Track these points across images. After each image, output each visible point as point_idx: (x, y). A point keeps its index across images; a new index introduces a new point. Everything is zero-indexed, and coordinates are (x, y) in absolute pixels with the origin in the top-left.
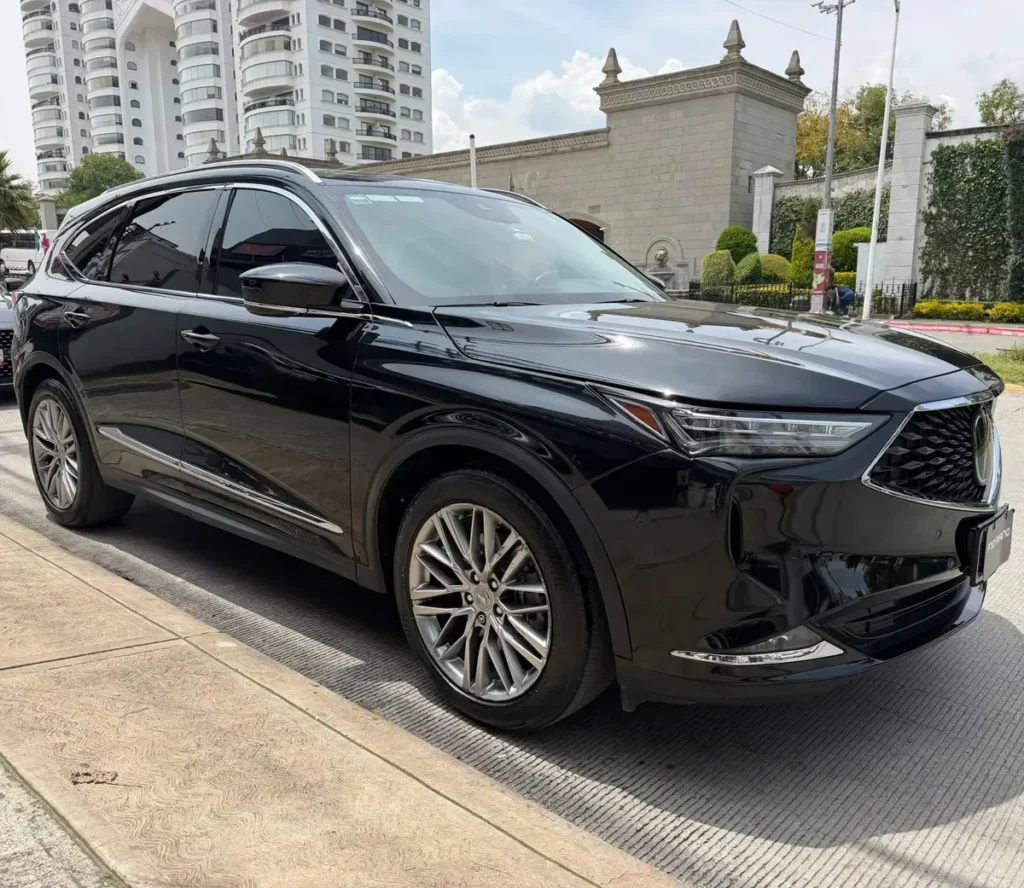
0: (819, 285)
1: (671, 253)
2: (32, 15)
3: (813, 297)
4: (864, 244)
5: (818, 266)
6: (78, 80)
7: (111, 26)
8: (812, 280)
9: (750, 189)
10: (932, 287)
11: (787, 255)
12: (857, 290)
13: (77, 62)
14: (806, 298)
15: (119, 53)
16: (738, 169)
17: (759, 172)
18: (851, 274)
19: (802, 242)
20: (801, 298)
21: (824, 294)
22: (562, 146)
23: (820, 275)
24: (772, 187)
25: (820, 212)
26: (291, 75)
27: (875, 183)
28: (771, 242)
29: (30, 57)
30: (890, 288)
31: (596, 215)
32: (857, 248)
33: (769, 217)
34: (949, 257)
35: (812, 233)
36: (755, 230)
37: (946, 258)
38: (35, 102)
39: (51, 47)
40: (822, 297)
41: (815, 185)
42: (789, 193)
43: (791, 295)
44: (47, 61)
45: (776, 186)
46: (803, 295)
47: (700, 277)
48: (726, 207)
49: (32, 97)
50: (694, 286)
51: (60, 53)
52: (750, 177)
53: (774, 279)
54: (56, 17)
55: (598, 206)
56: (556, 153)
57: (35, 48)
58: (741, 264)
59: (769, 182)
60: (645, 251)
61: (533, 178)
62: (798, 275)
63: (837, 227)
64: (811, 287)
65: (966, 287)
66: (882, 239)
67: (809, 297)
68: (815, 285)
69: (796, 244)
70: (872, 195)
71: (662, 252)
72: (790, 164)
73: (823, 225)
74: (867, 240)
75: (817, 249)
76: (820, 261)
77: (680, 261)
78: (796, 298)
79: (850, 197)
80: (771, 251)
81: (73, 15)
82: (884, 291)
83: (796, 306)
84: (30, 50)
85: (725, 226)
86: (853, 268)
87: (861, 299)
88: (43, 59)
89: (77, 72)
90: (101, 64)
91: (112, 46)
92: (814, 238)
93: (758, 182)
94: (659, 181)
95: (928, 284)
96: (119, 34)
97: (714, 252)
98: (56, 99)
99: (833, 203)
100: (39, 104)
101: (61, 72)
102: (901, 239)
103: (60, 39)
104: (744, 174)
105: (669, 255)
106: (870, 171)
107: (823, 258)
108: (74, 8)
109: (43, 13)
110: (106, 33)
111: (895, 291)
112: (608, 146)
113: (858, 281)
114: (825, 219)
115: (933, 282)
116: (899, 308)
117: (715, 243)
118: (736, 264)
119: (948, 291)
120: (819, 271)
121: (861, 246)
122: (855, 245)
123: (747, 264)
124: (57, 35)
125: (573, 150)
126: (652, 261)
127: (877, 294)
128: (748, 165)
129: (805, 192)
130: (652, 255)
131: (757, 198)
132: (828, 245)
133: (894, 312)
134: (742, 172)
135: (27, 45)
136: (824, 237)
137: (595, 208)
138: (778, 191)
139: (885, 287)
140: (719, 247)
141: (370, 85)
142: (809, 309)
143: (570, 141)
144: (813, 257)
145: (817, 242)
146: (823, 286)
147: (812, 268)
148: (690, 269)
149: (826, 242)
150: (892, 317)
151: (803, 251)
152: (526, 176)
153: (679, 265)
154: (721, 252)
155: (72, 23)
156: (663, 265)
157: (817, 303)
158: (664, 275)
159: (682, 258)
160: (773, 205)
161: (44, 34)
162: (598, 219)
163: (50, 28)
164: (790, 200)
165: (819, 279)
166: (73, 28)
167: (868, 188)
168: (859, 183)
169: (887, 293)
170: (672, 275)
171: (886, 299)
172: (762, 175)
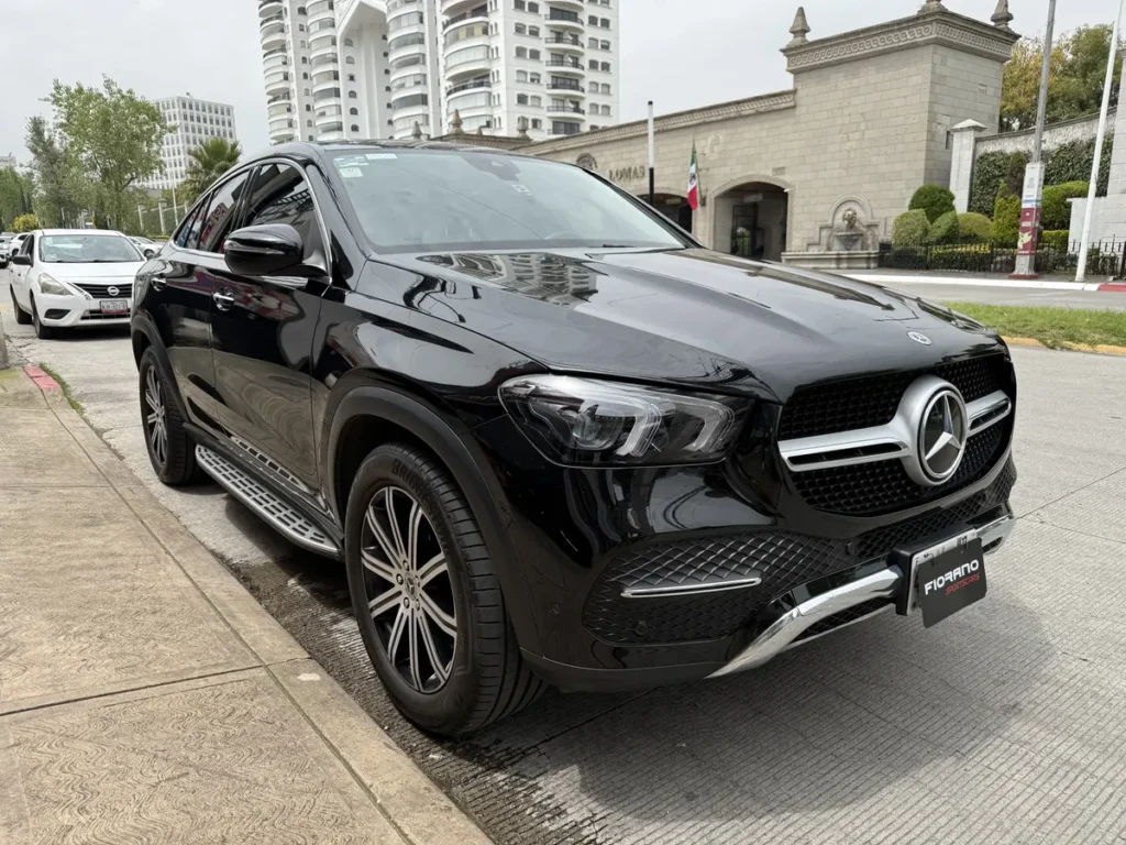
0: (1024, 245)
1: (860, 214)
2: (267, 20)
3: (1018, 257)
4: (1080, 199)
5: (1025, 224)
6: (305, 76)
7: (333, 25)
8: (1017, 240)
9: (948, 145)
11: (989, 213)
12: (1070, 249)
13: (304, 59)
14: (1009, 258)
15: (338, 48)
16: (934, 124)
17: (959, 126)
18: (1063, 232)
19: (1006, 199)
20: (1004, 258)
21: (1031, 254)
22: (747, 109)
23: (1027, 234)
24: (972, 142)
25: (1028, 167)
26: (488, 59)
27: (1094, 132)
28: (970, 199)
29: (267, 58)
30: (1110, 246)
31: (781, 177)
32: (1069, 206)
33: (969, 172)
35: (1019, 189)
36: (952, 188)
38: (270, 97)
39: (283, 49)
40: (1028, 257)
41: (1023, 138)
42: (991, 148)
43: (991, 257)
44: (280, 61)
45: (977, 140)
46: (1007, 255)
47: (891, 238)
48: (921, 165)
50: (885, 246)
51: (290, 53)
52: (948, 132)
53: (971, 238)
54: (287, 21)
55: (783, 168)
56: (740, 116)
57: (272, 49)
58: (936, 223)
59: (969, 139)
60: (832, 211)
61: (716, 142)
62: (1002, 234)
63: (1046, 181)
64: (1016, 247)
66: (1101, 192)
67: (1014, 258)
68: (1020, 245)
69: (999, 201)
70: (1091, 144)
71: (850, 213)
72: (994, 117)
73: (1032, 179)
74: (1083, 194)
75: (1024, 206)
76: (1027, 219)
77: (870, 221)
78: (998, 259)
79: (1063, 149)
80: (970, 208)
81: (302, 17)
82: (1103, 249)
83: (998, 266)
84: (266, 51)
85: (919, 183)
86: (1065, 225)
87: (1075, 259)
88: (277, 59)
89: (305, 68)
90: (323, 60)
91: (334, 43)
92: (1020, 194)
93: (956, 137)
94: (849, 141)
96: (339, 32)
97: (906, 210)
98: (287, 94)
99: (1044, 156)
100: (274, 100)
101: (292, 70)
103: (291, 40)
104: (942, 131)
105: (858, 216)
106: (1088, 119)
107: (1031, 216)
108: (302, 11)
109: (277, 18)
110: (328, 32)
111: (1116, 247)
112: (794, 107)
113: (1070, 240)
114: (1033, 173)
116: (1119, 268)
117: (908, 202)
118: (932, 222)
120: (1025, 230)
121: (1076, 202)
122: (1069, 200)
123: (944, 222)
124: (289, 37)
125: (759, 113)
126: (840, 221)
127: (1094, 254)
128: (946, 120)
129: (1010, 146)
130: (840, 215)
131: (955, 155)
132: (1037, 201)
133: (1113, 273)
134: (940, 127)
135: (264, 47)
136: (1032, 190)
137: (780, 170)
138: (979, 146)
139: (1103, 246)
140: (914, 204)
141: (561, 63)
142: (1013, 270)
143: (756, 105)
144: (1020, 214)
145: (1024, 198)
146: (1029, 246)
147: (1018, 226)
148: (881, 228)
149: (1035, 198)
150: (1111, 278)
151: (1006, 209)
152: (710, 140)
153: (869, 226)
154: (915, 211)
155: (301, 25)
156: (851, 226)
157: (1023, 264)
158: (852, 235)
159: (873, 217)
160: (973, 161)
161: (277, 37)
162: (785, 180)
163: (282, 31)
164: (993, 154)
165: (1025, 238)
166: (302, 30)
167: (1086, 139)
168: (1074, 133)
169: (1106, 252)
170: (862, 235)
171: (1104, 258)
172: (962, 130)
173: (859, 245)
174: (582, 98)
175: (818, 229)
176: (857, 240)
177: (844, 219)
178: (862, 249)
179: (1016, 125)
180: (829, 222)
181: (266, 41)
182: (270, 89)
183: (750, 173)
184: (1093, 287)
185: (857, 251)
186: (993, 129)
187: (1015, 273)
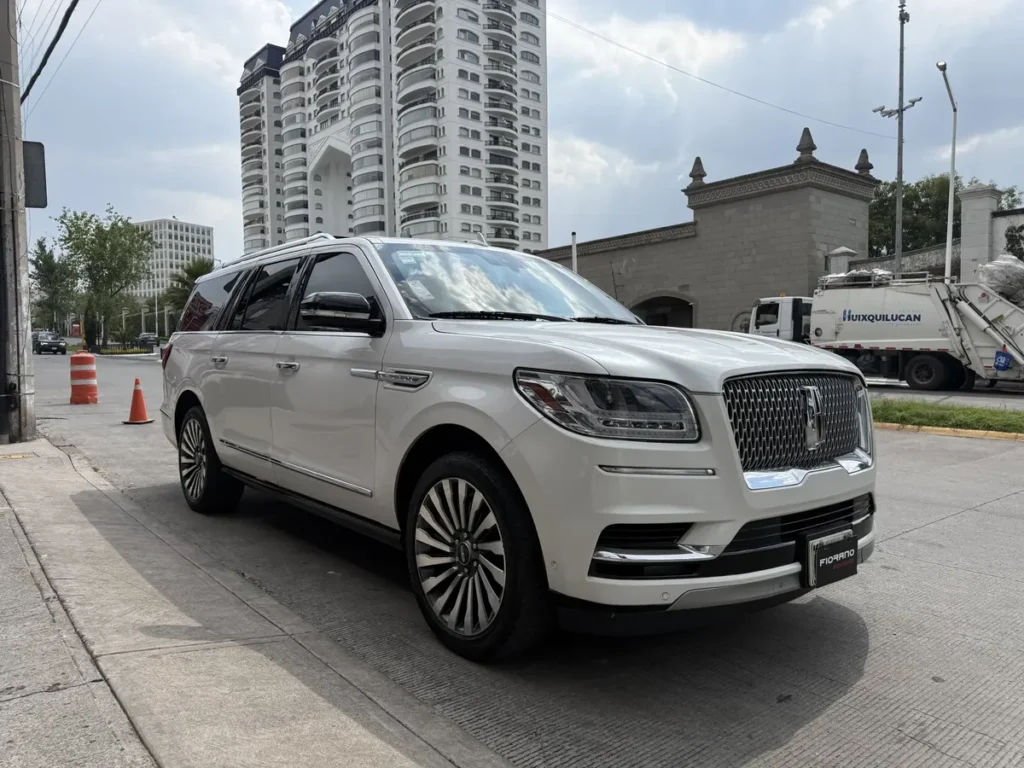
2: (248, 159)
6: (278, 204)
7: (304, 164)
9: (828, 268)
13: (278, 191)
15: (309, 183)
16: (814, 251)
17: (834, 252)
22: (656, 238)
24: (846, 265)
26: (437, 193)
29: (245, 189)
31: (686, 293)
38: (247, 221)
39: (260, 182)
41: (888, 262)
44: (257, 192)
45: (850, 264)
48: (804, 283)
49: (245, 218)
51: (267, 185)
52: (826, 257)
54: (266, 159)
55: (688, 286)
56: (651, 242)
57: (248, 182)
59: (845, 261)
60: (731, 321)
61: (630, 263)
71: (746, 322)
72: (864, 245)
81: (278, 157)
84: (246, 184)
88: (255, 188)
89: (278, 198)
90: (295, 191)
91: (304, 178)
93: (833, 261)
94: (743, 263)
96: (310, 169)
98: (261, 219)
100: (250, 223)
101: (267, 199)
103: (268, 175)
104: (820, 255)
106: (939, 248)
108: (279, 152)
109: (257, 157)
110: (301, 169)
112: (694, 236)
124: (266, 172)
125: (665, 241)
128: (824, 247)
130: (738, 325)
134: (819, 252)
135: (244, 180)
137: (685, 287)
141: (499, 199)
143: (663, 234)
152: (625, 263)
155: (277, 163)
161: (256, 172)
162: (691, 295)
163: (261, 167)
166: (278, 167)
167: (939, 263)
172: (837, 255)
174: (517, 227)
177: (742, 327)
179: (884, 251)
181: (248, 175)
182: (249, 213)
183: (660, 289)
186: (864, 255)
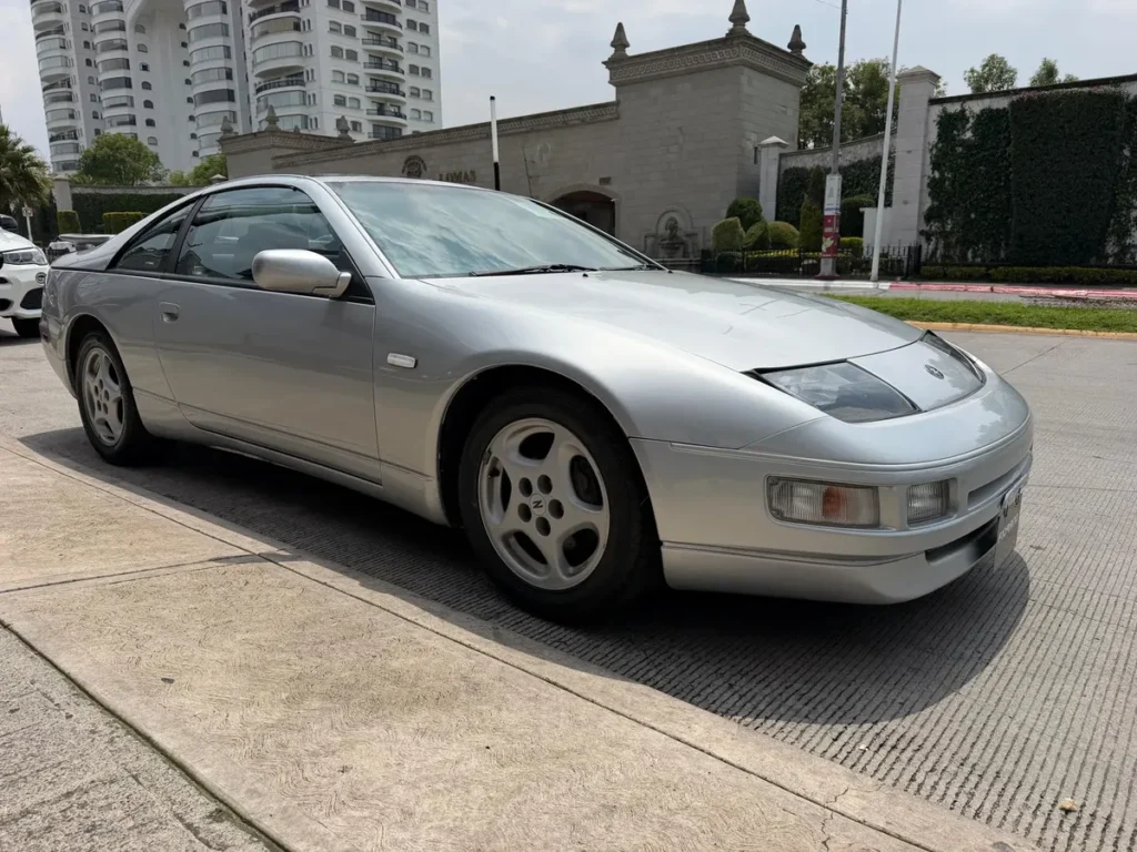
0: (828, 249)
1: (681, 224)
3: (823, 261)
4: (872, 209)
5: (827, 230)
6: (89, 62)
7: (120, 9)
8: (821, 245)
9: (756, 162)
10: (936, 249)
11: (795, 223)
12: (865, 253)
13: (87, 44)
14: (815, 261)
15: (129, 35)
16: (744, 140)
17: (765, 142)
18: (858, 239)
19: (810, 209)
20: (811, 261)
21: (834, 257)
22: (572, 120)
23: (829, 239)
24: (777, 157)
25: (828, 177)
26: (301, 55)
27: (879, 150)
28: (777, 209)
29: (41, 39)
30: (897, 251)
31: (607, 187)
32: (862, 215)
33: (775, 186)
34: (952, 219)
35: (821, 199)
36: (761, 201)
37: (949, 222)
38: (46, 84)
39: (60, 30)
40: (831, 260)
41: (818, 155)
42: (794, 163)
43: (800, 259)
44: (57, 43)
45: (782, 156)
46: (813, 258)
47: (711, 245)
48: (733, 178)
49: (42, 80)
50: (705, 253)
51: (69, 36)
52: (756, 148)
53: (781, 244)
55: (609, 179)
56: (566, 125)
57: (43, 32)
58: (750, 231)
59: (776, 152)
60: (656, 220)
61: (544, 149)
62: (807, 241)
63: (843, 193)
64: (821, 251)
65: (968, 249)
66: (888, 204)
67: (819, 260)
68: (824, 248)
69: (804, 211)
70: (879, 161)
71: (673, 223)
72: (792, 136)
73: (832, 190)
74: (874, 205)
75: (826, 213)
76: (830, 225)
77: (690, 230)
78: (806, 262)
79: (853, 166)
80: (777, 218)
82: (891, 253)
83: (806, 269)
84: (39, 32)
85: (732, 198)
86: (859, 231)
87: (869, 262)
88: (54, 40)
89: (88, 54)
90: (109, 46)
91: (122, 28)
92: (823, 203)
93: (763, 152)
94: (669, 153)
95: (931, 247)
96: (128, 16)
97: (724, 218)
98: (66, 81)
99: (843, 171)
100: (50, 87)
101: (72, 55)
102: (906, 203)
103: (69, 21)
104: (750, 146)
105: (679, 225)
106: (872, 140)
107: (832, 222)
110: (115, 15)
111: (902, 253)
112: (618, 118)
113: (865, 245)
114: (833, 184)
115: (937, 243)
116: (905, 271)
117: (724, 212)
118: (746, 231)
119: (952, 252)
120: (827, 235)
121: (867, 211)
122: (861, 210)
123: (756, 231)
124: (66, 18)
125: (584, 123)
126: (663, 231)
127: (883, 255)
128: (753, 137)
129: (808, 162)
130: (663, 224)
131: (763, 168)
132: (837, 210)
133: (900, 274)
134: (748, 142)
135: (36, 28)
136: (832, 202)
137: (605, 181)
138: (783, 162)
139: (891, 249)
140: (731, 213)
142: (819, 271)
143: (581, 114)
144: (823, 221)
145: (826, 206)
146: (832, 250)
147: (821, 232)
148: (700, 238)
149: (834, 206)
150: (899, 278)
151: (811, 217)
152: (538, 148)
153: (688, 235)
154: (731, 219)
155: (81, 6)
156: (673, 236)
157: (827, 266)
158: (674, 244)
159: (692, 227)
160: (779, 175)
161: (52, 17)
162: (609, 190)
163: (58, 10)
164: (796, 169)
165: (828, 243)
166: (83, 11)
167: (871, 156)
168: (862, 152)
169: (894, 255)
170: (683, 243)
171: (892, 261)
172: (768, 145)
173: (681, 252)
174: (404, 103)
175: (643, 238)
176: (677, 249)
177: (666, 229)
178: (684, 257)
179: (811, 145)
180: (653, 231)
181: (37, 22)
182: (45, 74)
183: (580, 182)
184: (885, 285)
185: (679, 257)
186: (793, 148)
187: (821, 274)
